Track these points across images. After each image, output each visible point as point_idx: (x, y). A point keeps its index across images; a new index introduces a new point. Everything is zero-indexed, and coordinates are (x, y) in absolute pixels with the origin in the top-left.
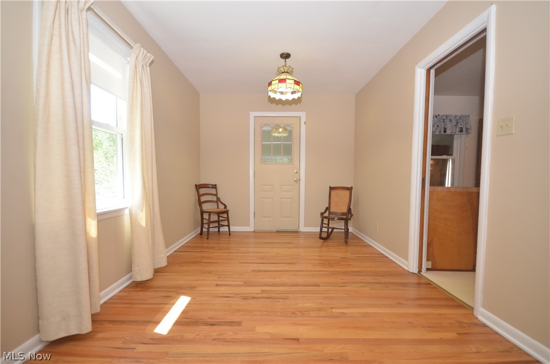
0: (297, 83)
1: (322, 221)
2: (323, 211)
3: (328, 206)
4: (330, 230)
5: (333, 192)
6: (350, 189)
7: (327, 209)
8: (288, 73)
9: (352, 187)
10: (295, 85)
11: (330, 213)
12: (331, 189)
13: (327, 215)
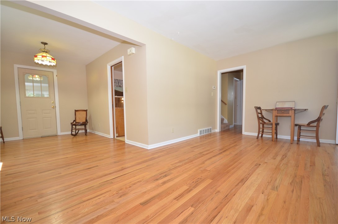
0: (53, 59)
1: (72, 127)
2: (72, 122)
3: (74, 119)
4: (77, 131)
5: (77, 113)
6: (86, 111)
7: (74, 121)
8: (47, 52)
9: (87, 110)
10: (52, 60)
11: (76, 123)
12: (76, 111)
13: (74, 124)
